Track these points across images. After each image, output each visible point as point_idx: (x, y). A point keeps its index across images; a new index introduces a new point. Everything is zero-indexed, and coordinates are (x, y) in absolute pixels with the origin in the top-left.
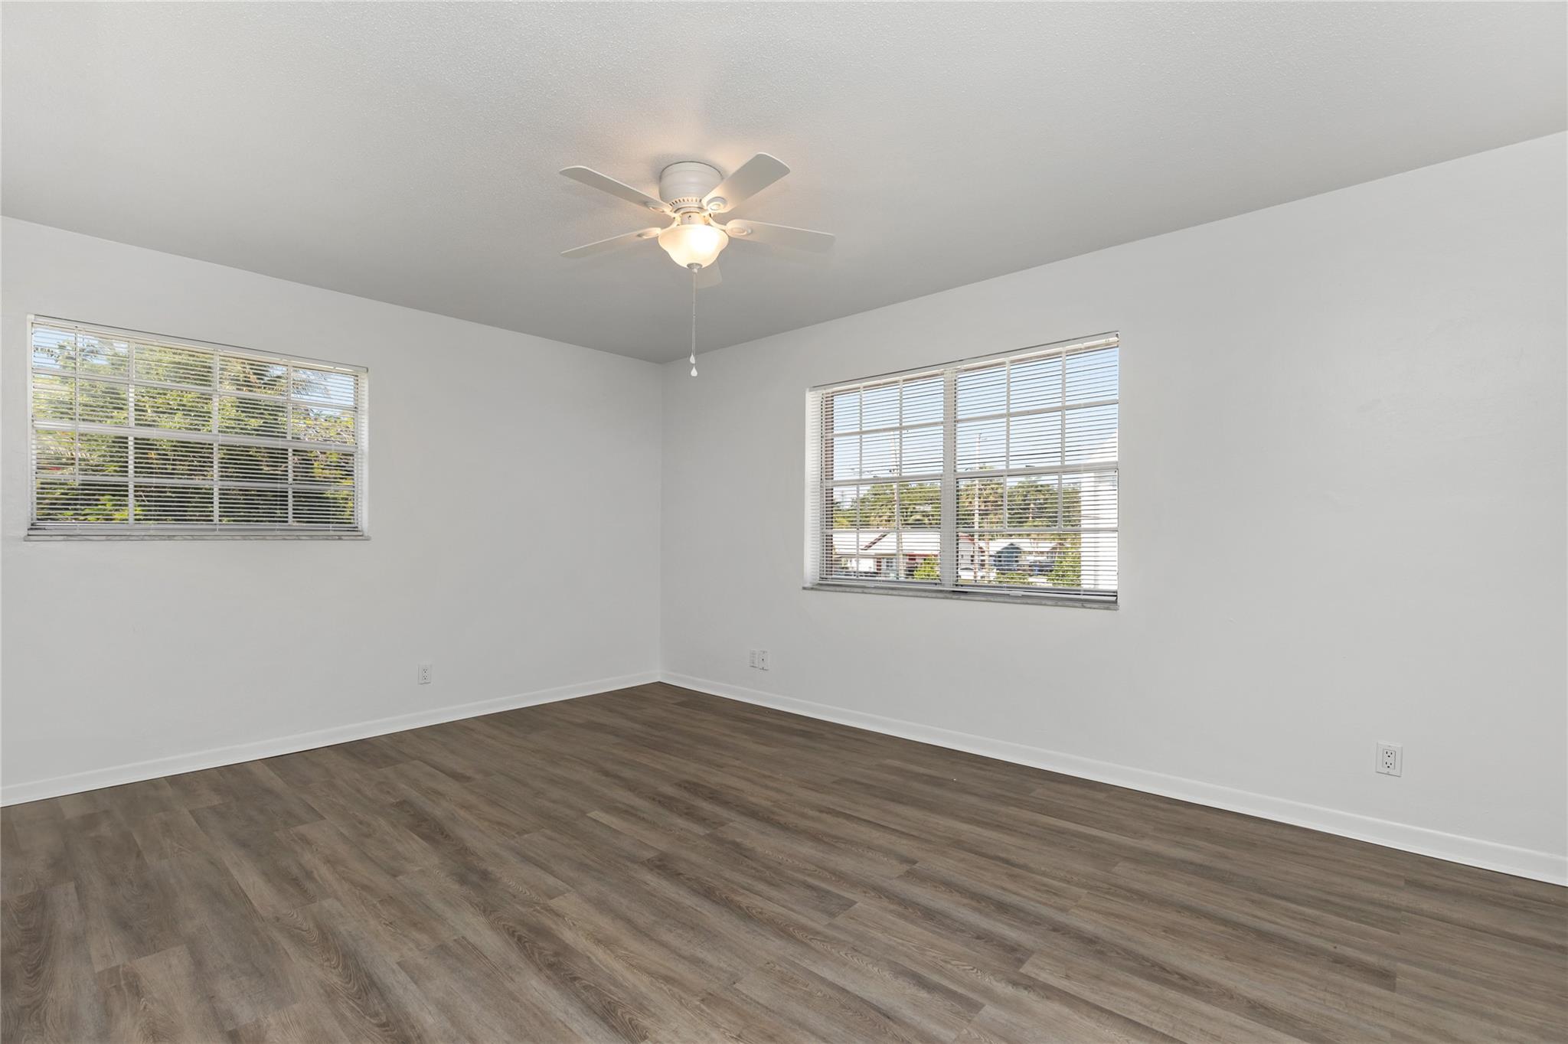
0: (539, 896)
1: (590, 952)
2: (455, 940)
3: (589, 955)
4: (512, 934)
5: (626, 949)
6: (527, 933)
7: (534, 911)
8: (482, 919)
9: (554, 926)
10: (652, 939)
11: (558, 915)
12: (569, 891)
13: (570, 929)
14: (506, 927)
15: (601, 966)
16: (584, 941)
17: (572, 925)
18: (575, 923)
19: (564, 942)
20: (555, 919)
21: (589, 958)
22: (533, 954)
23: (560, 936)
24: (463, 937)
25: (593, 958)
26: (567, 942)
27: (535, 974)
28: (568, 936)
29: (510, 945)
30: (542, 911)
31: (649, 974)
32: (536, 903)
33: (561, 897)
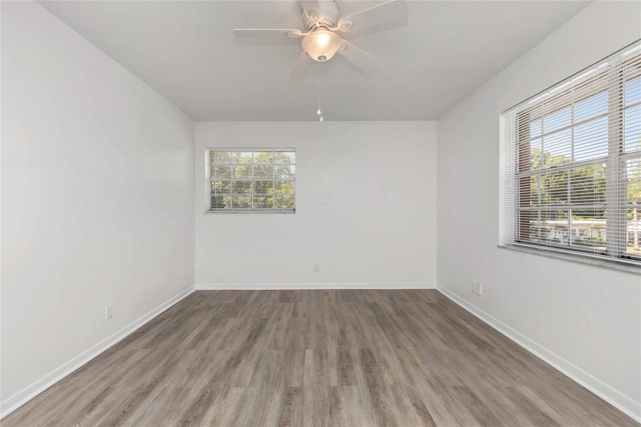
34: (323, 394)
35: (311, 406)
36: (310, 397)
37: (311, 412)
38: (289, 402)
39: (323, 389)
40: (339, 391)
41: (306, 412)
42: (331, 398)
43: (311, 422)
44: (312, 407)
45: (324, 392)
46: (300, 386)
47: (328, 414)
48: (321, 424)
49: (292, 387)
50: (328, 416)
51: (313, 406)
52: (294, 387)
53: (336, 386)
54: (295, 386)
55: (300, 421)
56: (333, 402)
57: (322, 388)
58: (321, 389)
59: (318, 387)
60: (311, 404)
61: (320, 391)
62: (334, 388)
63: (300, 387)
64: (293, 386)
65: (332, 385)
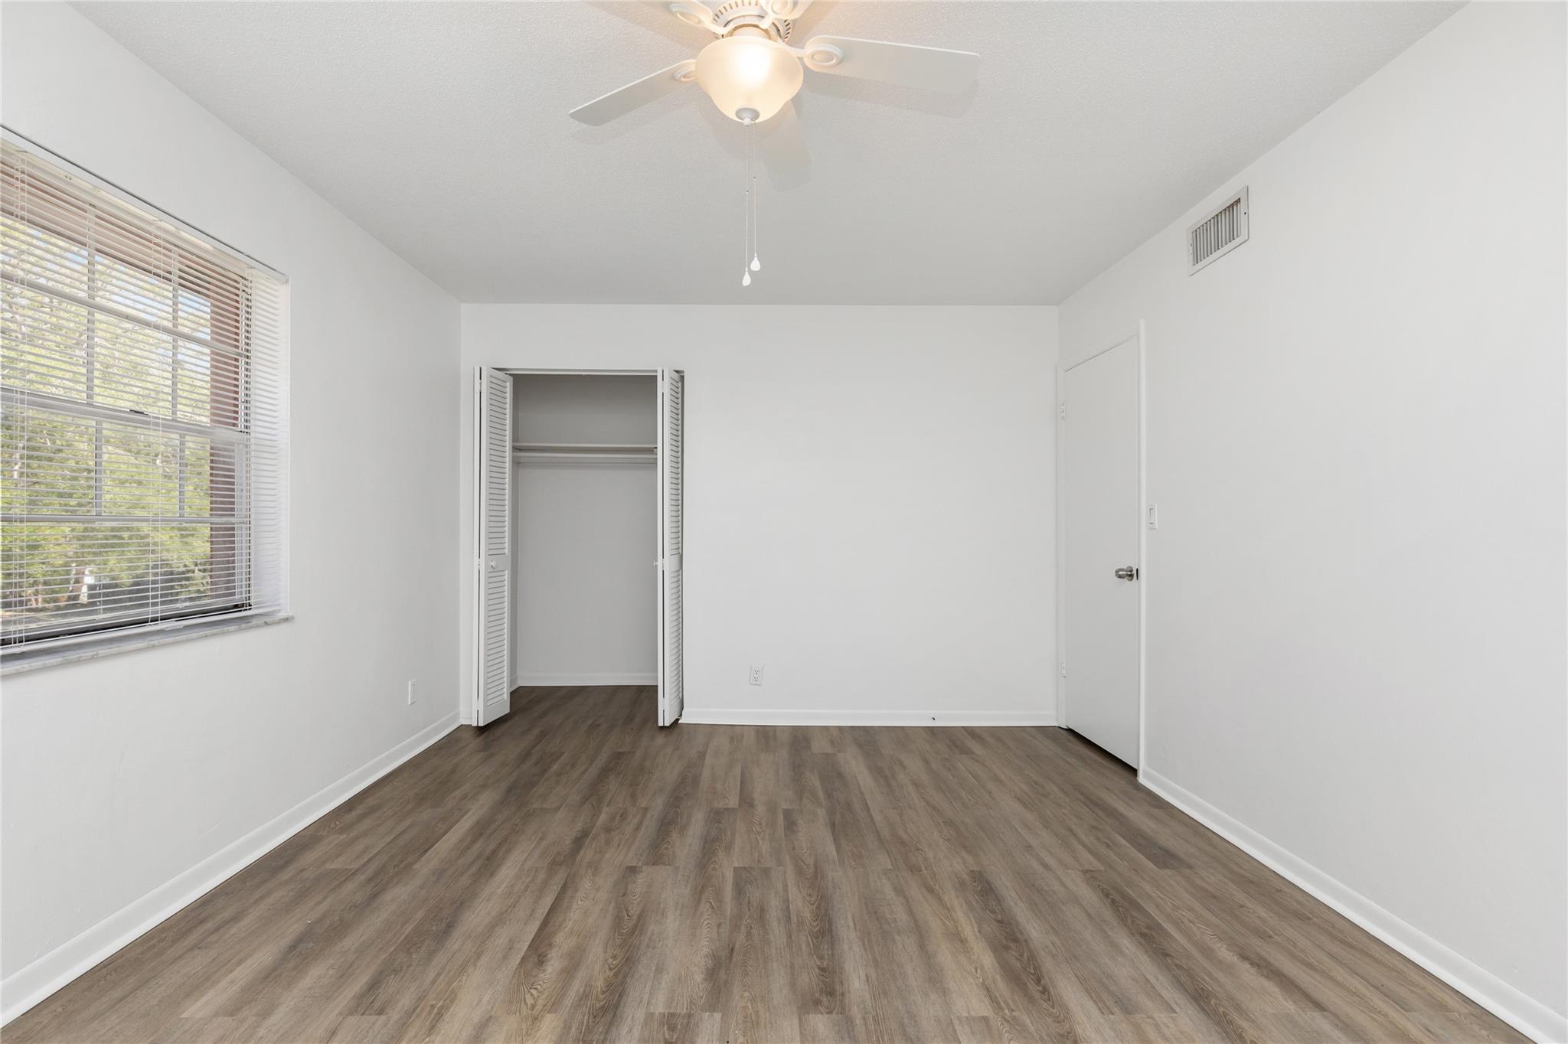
0: (998, 1030)
1: (976, 935)
2: (1113, 1014)
3: (978, 934)
4: (1045, 991)
5: (944, 924)
6: (1028, 984)
7: (1013, 1010)
8: (1079, 1031)
9: (998, 978)
10: (916, 921)
11: (988, 990)
12: (959, 1018)
13: (982, 967)
14: (1050, 1003)
15: (973, 920)
16: (975, 948)
17: (978, 970)
18: (974, 970)
19: (995, 956)
20: (993, 986)
21: (979, 932)
22: (1029, 959)
23: (996, 964)
24: (1103, 1013)
25: (976, 930)
26: (992, 955)
27: (1031, 939)
28: (988, 960)
29: (1049, 978)
30: (1004, 1006)
31: (941, 900)
32: (1007, 1021)
33: (973, 1013)
34: (744, 991)
35: (775, 964)
36: (778, 985)
37: (774, 951)
38: (823, 973)
39: (744, 1005)
40: (702, 997)
41: (783, 953)
42: (726, 982)
43: (772, 936)
44: (772, 962)
45: (742, 996)
46: (806, 1015)
47: (737, 946)
48: (752, 932)
49: (828, 1013)
50: (737, 943)
51: (770, 964)
52: (822, 1014)
53: (707, 1014)
54: (819, 1015)
55: (793, 937)
56: (722, 972)
57: (748, 1006)
58: (750, 1007)
59: (757, 1013)
60: (775, 967)
61: (753, 1000)
62: (712, 1008)
63: (808, 1013)
64: (826, 1016)
65: (718, 1016)
